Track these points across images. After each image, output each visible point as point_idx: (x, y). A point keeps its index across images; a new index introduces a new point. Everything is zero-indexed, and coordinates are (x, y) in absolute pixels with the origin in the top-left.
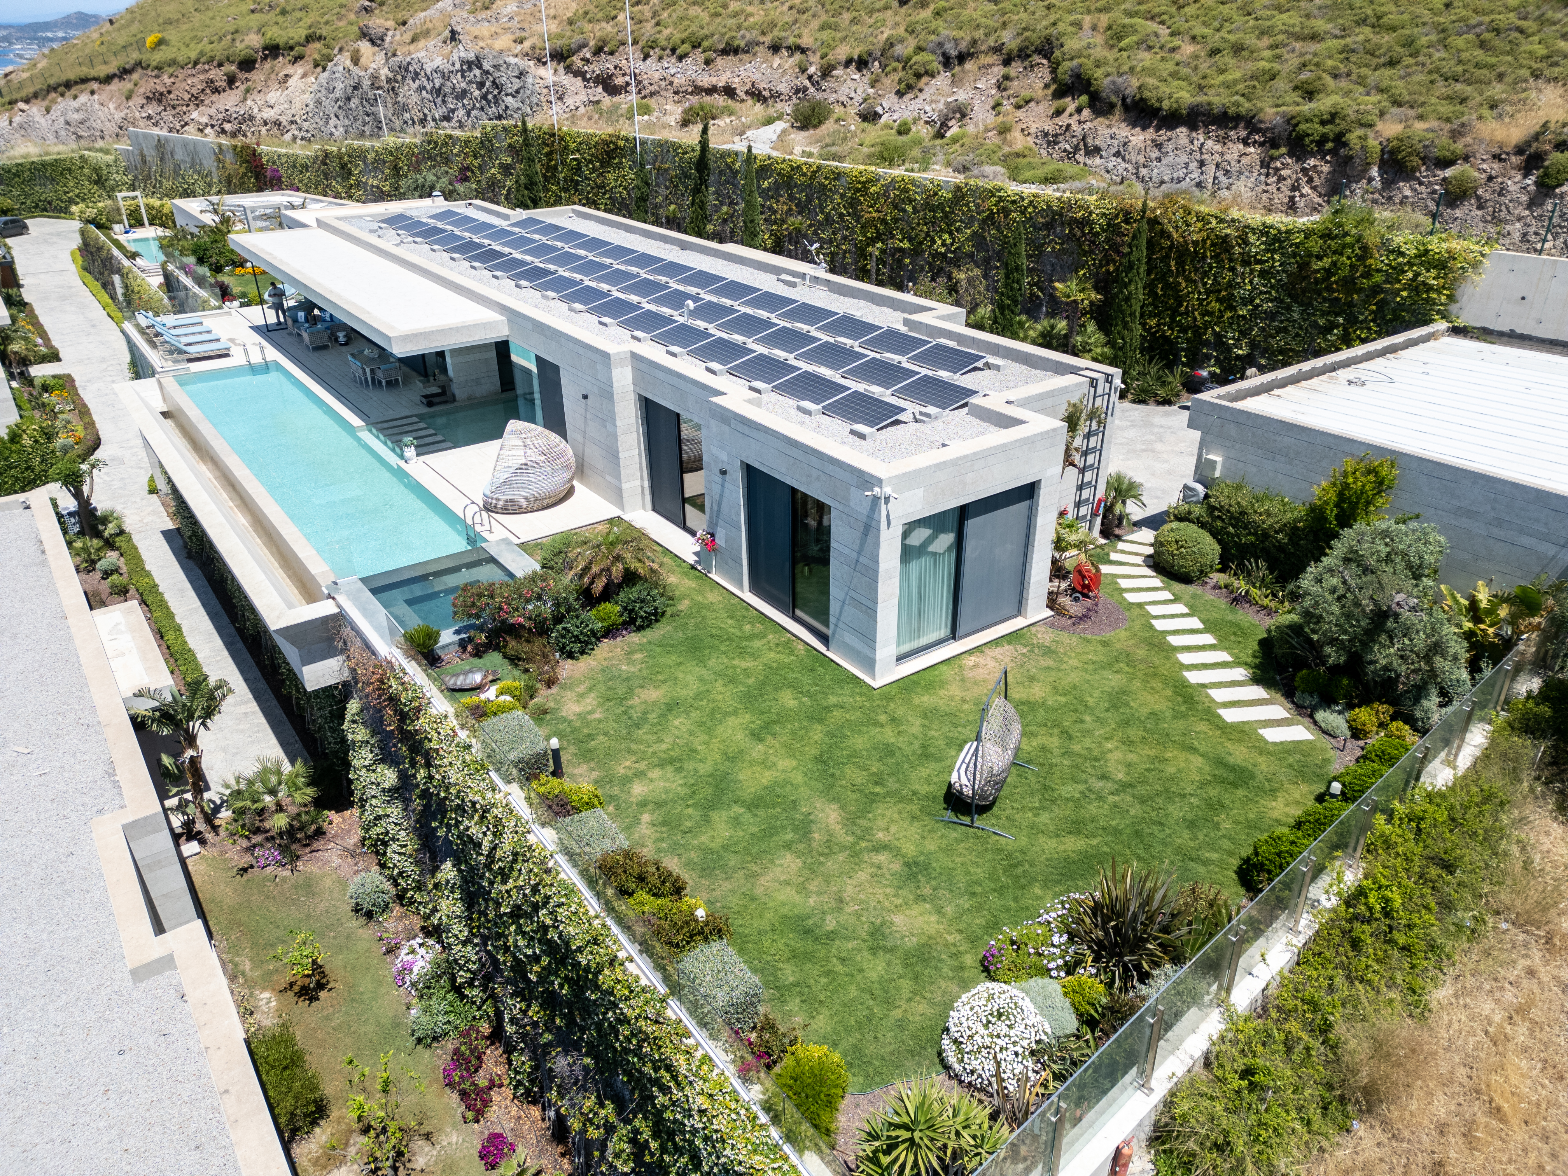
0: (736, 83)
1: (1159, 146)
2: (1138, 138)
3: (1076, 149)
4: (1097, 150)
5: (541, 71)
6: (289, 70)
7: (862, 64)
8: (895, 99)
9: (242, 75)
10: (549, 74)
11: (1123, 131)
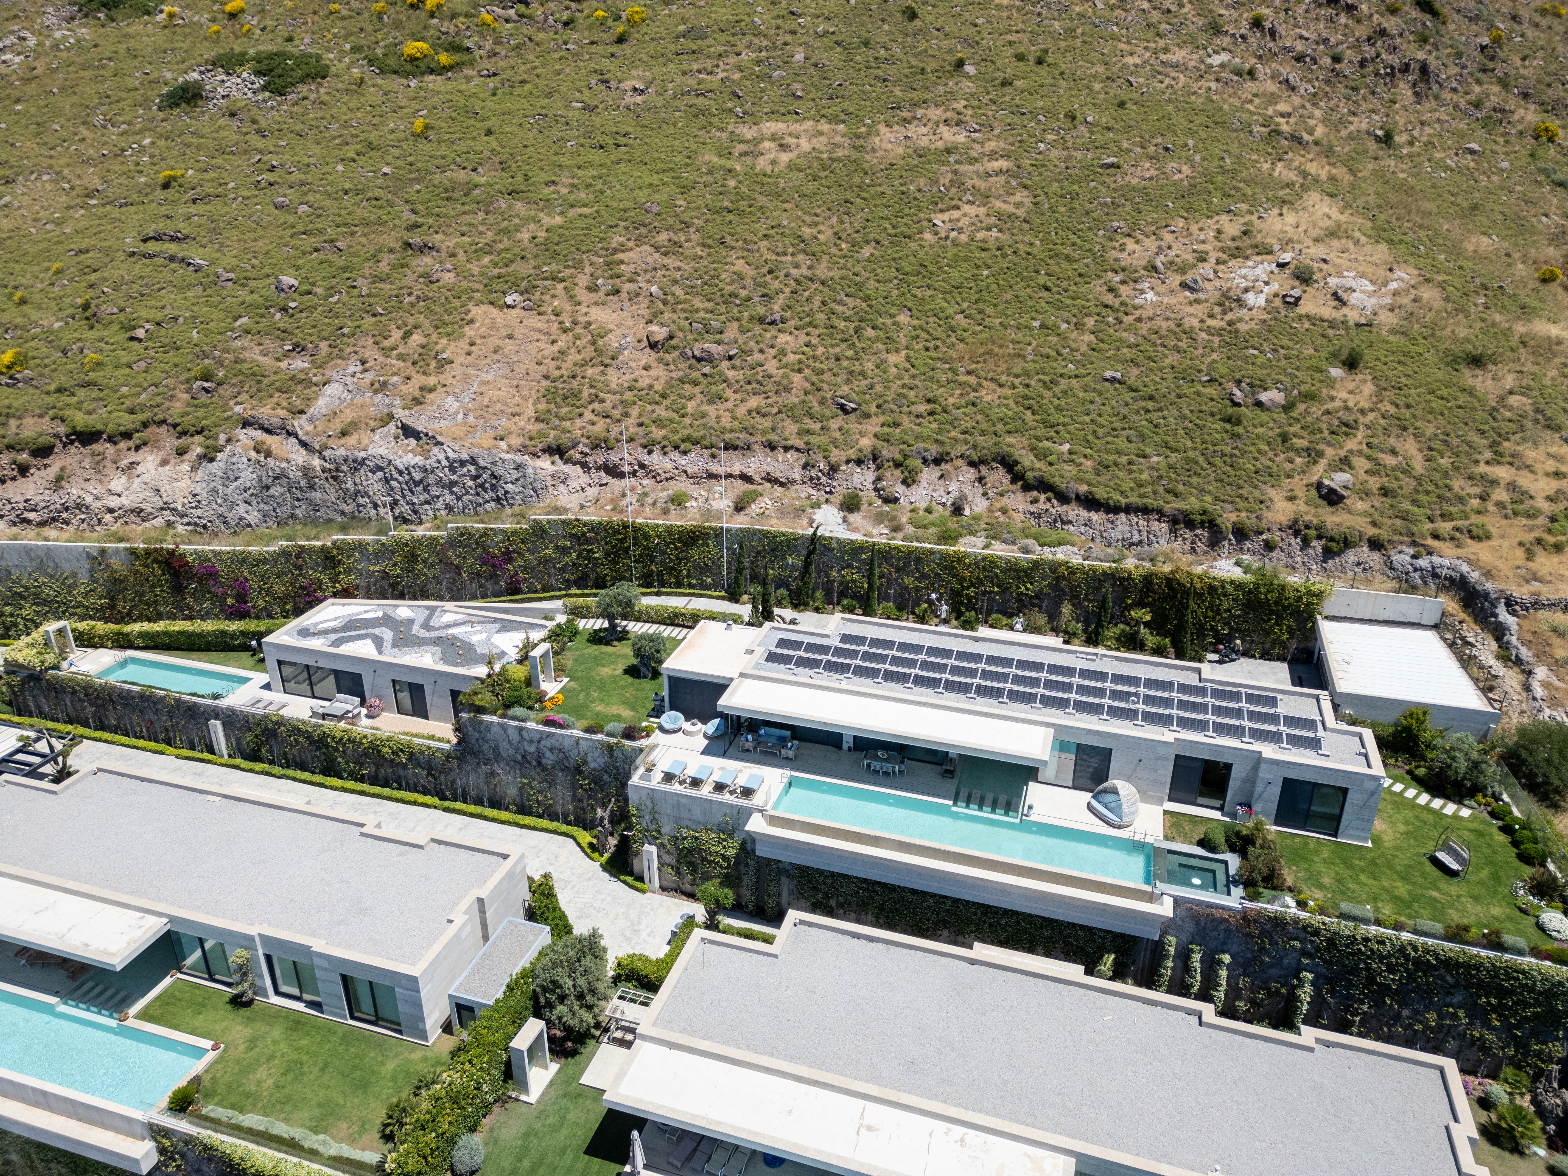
0: (750, 472)
1: (1112, 522)
2: (1094, 516)
3: (1055, 521)
4: (1070, 522)
5: (539, 463)
6: (133, 457)
7: (859, 462)
8: (903, 487)
9: (38, 462)
10: (545, 465)
11: (1084, 513)
